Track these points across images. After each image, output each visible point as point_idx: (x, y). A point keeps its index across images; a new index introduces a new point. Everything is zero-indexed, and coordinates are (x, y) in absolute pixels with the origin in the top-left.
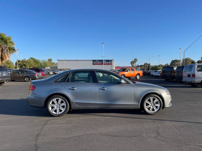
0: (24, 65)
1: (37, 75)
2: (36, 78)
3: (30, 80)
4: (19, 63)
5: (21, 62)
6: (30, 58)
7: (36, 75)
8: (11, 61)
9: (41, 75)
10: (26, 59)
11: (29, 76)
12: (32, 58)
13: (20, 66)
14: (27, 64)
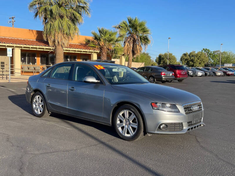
0: (191, 61)
1: (164, 74)
2: (162, 79)
3: (155, 81)
4: (186, 58)
5: (188, 56)
6: (203, 49)
7: (162, 74)
8: (173, 55)
9: (171, 75)
10: (195, 52)
11: (154, 76)
12: (205, 50)
13: (186, 62)
14: (196, 59)
